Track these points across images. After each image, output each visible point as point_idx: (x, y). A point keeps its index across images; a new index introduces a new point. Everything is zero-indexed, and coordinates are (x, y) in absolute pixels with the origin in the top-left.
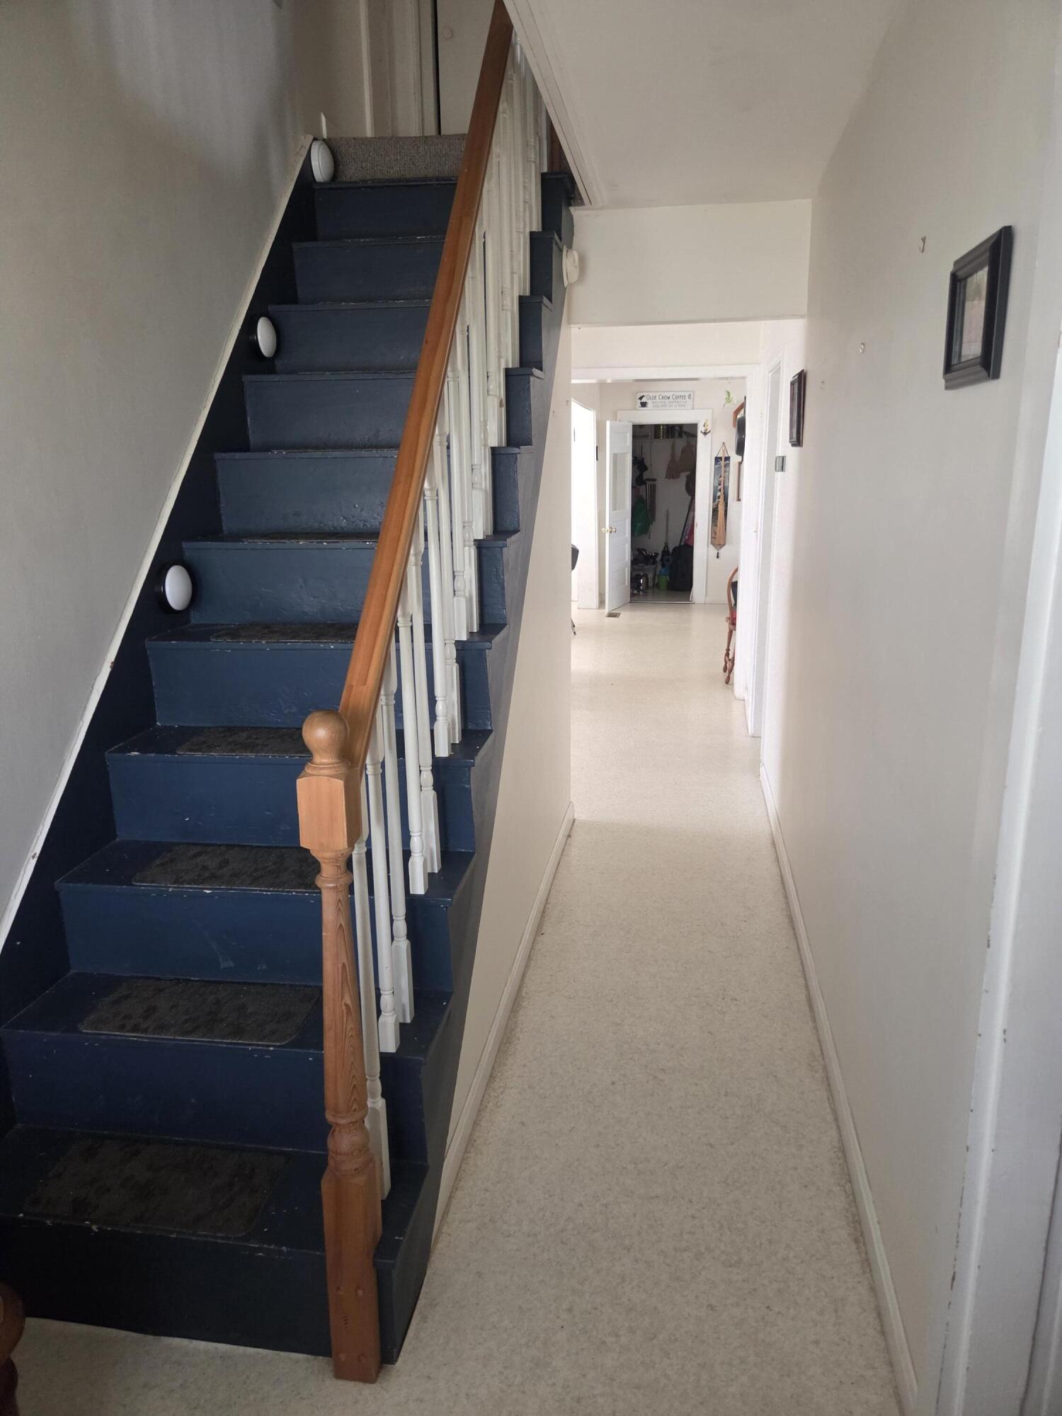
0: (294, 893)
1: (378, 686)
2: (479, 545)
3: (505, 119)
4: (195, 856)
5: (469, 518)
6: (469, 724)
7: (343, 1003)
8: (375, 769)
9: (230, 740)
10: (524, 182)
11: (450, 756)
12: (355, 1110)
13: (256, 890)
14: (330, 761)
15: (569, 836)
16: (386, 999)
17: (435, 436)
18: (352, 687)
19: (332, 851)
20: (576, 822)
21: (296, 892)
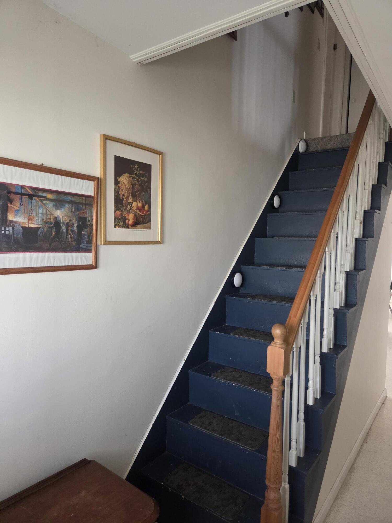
0: (263, 393)
1: (300, 319)
2: (347, 274)
3: (371, 126)
4: (232, 372)
5: (343, 263)
6: (337, 342)
7: (276, 437)
8: (297, 350)
9: (248, 333)
10: (377, 146)
11: (328, 352)
12: (277, 483)
13: (250, 388)
14: (280, 342)
15: (383, 403)
16: (293, 443)
17: (332, 233)
18: (291, 317)
19: (278, 376)
20: (387, 398)
21: (264, 392)
